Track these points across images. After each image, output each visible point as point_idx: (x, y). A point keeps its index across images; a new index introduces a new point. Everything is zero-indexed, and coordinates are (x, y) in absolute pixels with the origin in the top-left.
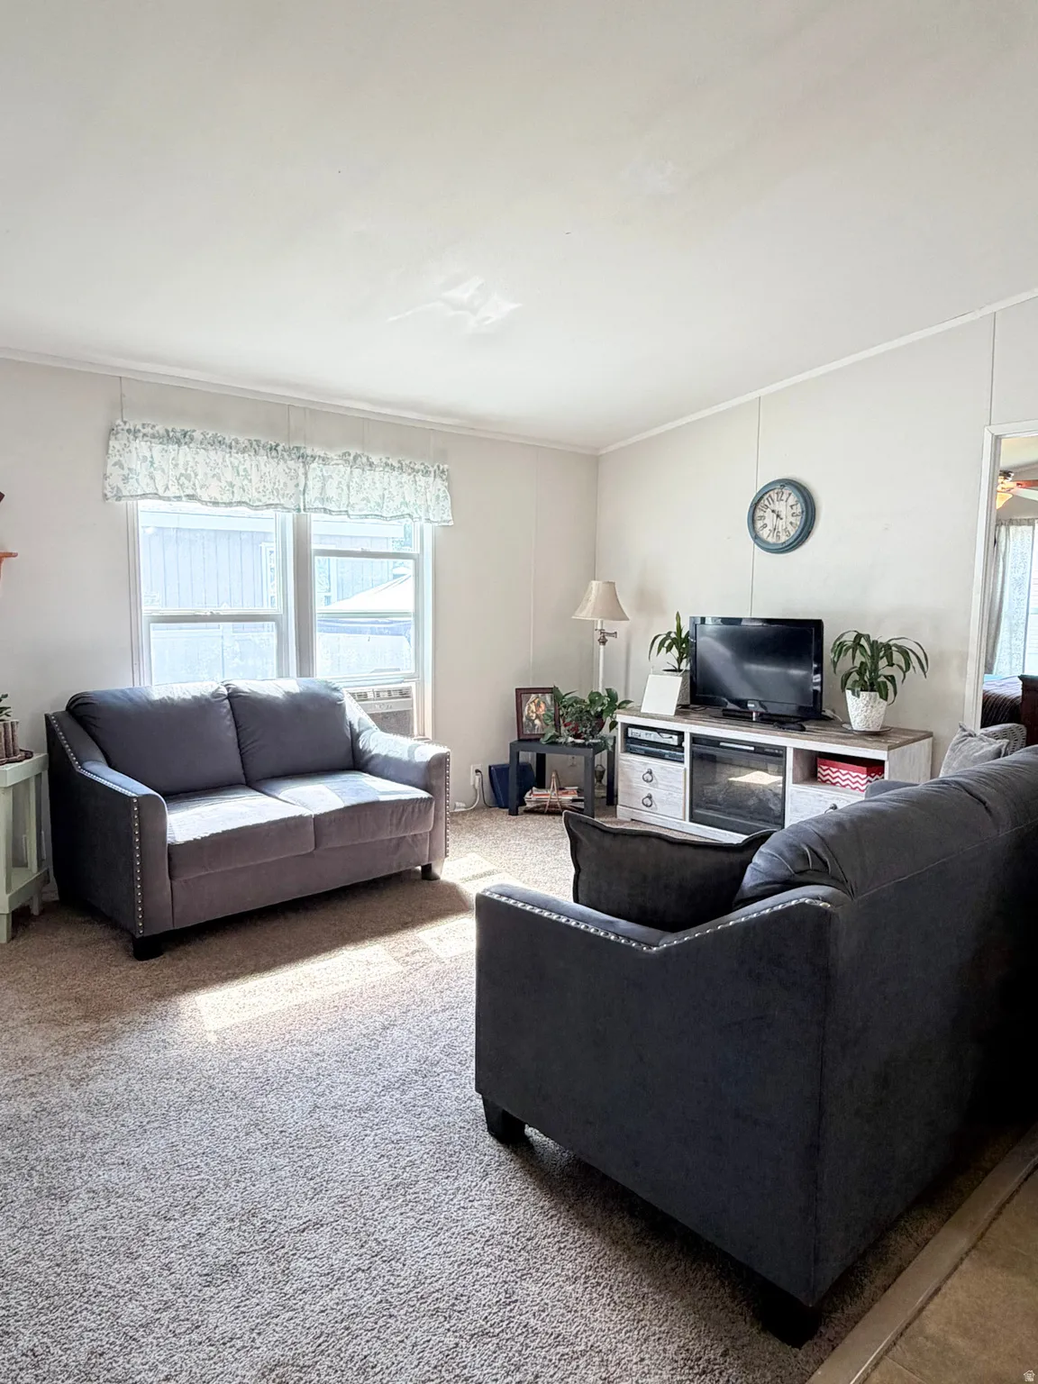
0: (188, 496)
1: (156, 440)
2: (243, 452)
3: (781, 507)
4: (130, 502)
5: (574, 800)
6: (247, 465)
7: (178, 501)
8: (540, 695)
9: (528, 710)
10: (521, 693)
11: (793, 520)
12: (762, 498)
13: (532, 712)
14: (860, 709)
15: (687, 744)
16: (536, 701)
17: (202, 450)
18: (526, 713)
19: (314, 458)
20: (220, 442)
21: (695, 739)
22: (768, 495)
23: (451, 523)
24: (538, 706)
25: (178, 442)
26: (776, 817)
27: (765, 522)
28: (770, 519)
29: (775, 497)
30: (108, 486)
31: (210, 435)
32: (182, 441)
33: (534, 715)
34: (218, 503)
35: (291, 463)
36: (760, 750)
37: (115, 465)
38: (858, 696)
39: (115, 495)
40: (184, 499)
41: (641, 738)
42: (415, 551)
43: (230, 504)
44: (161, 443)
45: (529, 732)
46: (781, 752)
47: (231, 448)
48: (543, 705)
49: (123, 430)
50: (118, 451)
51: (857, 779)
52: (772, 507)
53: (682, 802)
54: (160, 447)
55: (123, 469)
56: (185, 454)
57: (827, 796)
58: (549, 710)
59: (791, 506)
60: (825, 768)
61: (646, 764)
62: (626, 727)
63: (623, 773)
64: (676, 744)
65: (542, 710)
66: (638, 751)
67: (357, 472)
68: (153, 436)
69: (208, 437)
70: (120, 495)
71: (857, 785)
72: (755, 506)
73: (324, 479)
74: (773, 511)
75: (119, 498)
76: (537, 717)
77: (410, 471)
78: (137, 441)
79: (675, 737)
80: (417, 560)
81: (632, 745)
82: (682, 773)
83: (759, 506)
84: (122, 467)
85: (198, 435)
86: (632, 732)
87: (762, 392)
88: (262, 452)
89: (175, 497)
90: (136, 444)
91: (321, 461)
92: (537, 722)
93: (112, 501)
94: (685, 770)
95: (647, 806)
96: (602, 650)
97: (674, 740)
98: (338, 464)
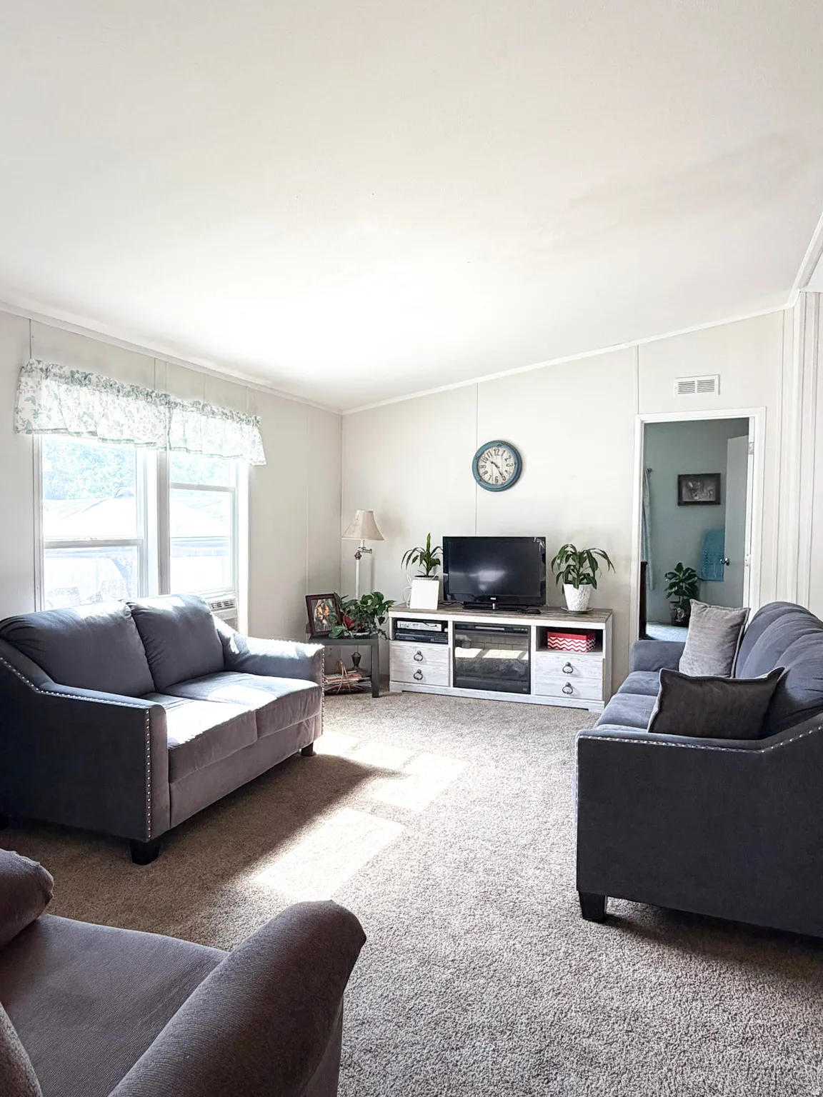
0: (91, 432)
1: (63, 380)
2: (128, 396)
3: (498, 460)
4: (35, 436)
5: (359, 681)
6: (130, 408)
7: (78, 436)
8: (324, 600)
9: (317, 612)
10: (310, 600)
11: (507, 469)
12: (483, 453)
13: (320, 614)
14: (574, 597)
15: (450, 630)
16: (322, 605)
17: (97, 392)
18: (315, 615)
19: (176, 404)
20: (111, 385)
21: (457, 626)
22: (487, 451)
23: (265, 463)
24: (324, 609)
25: (81, 384)
26: (522, 676)
27: (486, 469)
28: (489, 467)
29: (493, 453)
30: (19, 420)
31: (104, 378)
32: (83, 383)
33: (322, 616)
34: (106, 440)
35: (162, 408)
36: (509, 629)
37: (27, 400)
38: (578, 588)
39: (26, 428)
40: (86, 435)
41: (410, 628)
42: (232, 485)
43: (119, 441)
44: (66, 383)
45: (319, 630)
46: (526, 630)
47: (119, 391)
48: (327, 608)
49: (36, 368)
50: (32, 387)
51: (580, 644)
52: (490, 459)
53: (447, 673)
54: (65, 386)
55: (35, 404)
56: (84, 393)
57: (562, 657)
58: (332, 612)
59: (506, 460)
60: (553, 638)
61: (415, 647)
62: (396, 620)
63: (395, 657)
64: (440, 630)
65: (327, 612)
66: (406, 638)
67: (205, 417)
68: (61, 377)
69: (102, 380)
70: (30, 428)
71: (579, 648)
72: (478, 458)
73: (184, 423)
74: (492, 463)
75: (29, 432)
76: (324, 617)
77: (238, 420)
78: (48, 379)
79: (439, 626)
80: (234, 492)
81: (401, 634)
82: (447, 652)
83: (481, 458)
84: (34, 402)
85: (93, 378)
86: (400, 624)
87: (479, 380)
88: (141, 397)
89: (76, 433)
90: (45, 383)
91: (181, 408)
92: (324, 622)
93: (23, 434)
94: (449, 649)
95: (418, 679)
96: (358, 564)
97: (439, 628)
98: (192, 411)
